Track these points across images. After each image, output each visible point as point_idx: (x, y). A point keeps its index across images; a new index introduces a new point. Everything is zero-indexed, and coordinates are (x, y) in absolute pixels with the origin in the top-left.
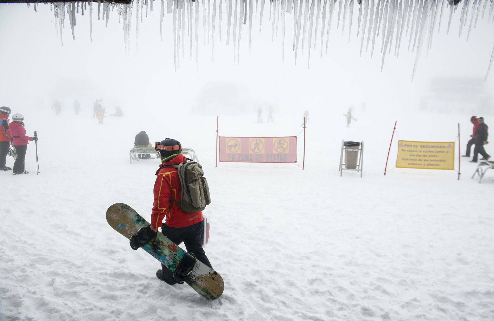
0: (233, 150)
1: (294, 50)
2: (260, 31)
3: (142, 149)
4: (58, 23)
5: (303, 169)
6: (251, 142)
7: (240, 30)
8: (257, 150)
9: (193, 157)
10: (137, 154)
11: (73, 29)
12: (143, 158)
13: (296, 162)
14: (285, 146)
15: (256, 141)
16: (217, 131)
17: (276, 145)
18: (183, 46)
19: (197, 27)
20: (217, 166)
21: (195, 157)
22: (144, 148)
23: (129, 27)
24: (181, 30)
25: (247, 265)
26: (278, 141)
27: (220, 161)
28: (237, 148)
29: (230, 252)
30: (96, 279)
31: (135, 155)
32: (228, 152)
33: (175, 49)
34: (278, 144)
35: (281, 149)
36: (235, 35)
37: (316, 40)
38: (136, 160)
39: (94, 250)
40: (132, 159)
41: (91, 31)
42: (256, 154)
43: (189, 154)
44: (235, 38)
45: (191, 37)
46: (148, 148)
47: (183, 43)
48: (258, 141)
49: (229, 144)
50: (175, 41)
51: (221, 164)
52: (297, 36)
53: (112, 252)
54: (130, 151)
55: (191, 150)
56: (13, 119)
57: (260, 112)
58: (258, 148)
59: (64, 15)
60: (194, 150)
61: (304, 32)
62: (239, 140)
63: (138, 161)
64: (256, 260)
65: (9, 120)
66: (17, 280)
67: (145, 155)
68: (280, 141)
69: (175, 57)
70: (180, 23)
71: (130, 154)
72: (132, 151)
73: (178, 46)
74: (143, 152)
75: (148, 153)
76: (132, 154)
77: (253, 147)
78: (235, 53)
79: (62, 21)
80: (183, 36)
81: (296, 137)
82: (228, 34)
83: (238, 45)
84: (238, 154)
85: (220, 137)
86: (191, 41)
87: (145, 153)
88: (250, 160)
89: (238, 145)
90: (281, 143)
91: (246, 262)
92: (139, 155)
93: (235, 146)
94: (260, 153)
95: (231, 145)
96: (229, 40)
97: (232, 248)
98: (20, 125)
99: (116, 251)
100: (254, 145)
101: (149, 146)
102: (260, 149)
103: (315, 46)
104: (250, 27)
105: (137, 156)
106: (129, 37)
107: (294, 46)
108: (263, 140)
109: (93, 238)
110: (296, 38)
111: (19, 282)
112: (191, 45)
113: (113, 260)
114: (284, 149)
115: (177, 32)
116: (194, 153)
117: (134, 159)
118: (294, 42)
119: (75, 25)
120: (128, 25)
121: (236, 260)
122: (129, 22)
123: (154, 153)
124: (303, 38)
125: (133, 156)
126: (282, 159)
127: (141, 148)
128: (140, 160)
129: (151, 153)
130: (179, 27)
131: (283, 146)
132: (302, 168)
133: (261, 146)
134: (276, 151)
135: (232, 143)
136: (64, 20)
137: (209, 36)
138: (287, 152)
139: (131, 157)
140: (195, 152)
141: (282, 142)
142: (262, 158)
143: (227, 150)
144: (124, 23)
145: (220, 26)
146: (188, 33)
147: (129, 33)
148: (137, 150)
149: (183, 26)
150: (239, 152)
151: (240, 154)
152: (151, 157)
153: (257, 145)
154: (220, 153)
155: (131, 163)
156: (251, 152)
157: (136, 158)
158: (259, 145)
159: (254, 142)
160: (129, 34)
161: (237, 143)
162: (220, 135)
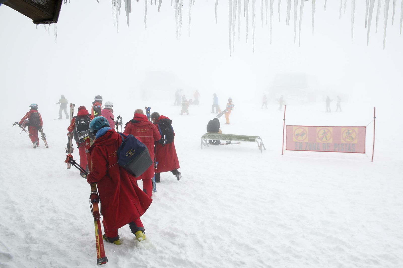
0: (300, 138)
1: (366, 27)
2: (325, 7)
3: (212, 136)
4: (115, 10)
5: (372, 161)
6: (319, 131)
7: (302, 8)
8: (324, 139)
9: (260, 144)
10: (208, 140)
11: (128, 15)
12: (213, 144)
13: (364, 153)
14: (354, 136)
15: (324, 131)
16: (284, 120)
17: (345, 135)
18: (239, 28)
19: (254, 7)
20: (283, 154)
21: (262, 145)
22: (215, 134)
23: (180, 10)
24: (237, 11)
25: (307, 264)
26: (347, 131)
27: (286, 149)
28: (304, 136)
29: (290, 247)
30: (155, 263)
31: (206, 141)
32: (295, 140)
33: (230, 31)
34: (346, 134)
35: (349, 139)
36: (295, 13)
37: (394, 13)
38: (207, 146)
39: (157, 232)
40: (203, 144)
41: (145, 17)
42: (323, 143)
43: (257, 141)
44: (295, 17)
45: (247, 19)
46: (218, 135)
47: (239, 25)
48: (326, 131)
49: (296, 133)
50: (231, 23)
51: (286, 152)
52: (369, 11)
53: (172, 236)
54: (201, 137)
55: (258, 138)
56: (105, 106)
57: (328, 101)
58: (326, 137)
59: (121, 3)
60: (261, 138)
61: (378, 5)
62: (307, 129)
63: (208, 146)
64: (317, 258)
65: (102, 107)
66: (89, 254)
67: (215, 141)
68: (349, 130)
69: (230, 40)
70: (235, 4)
71: (202, 140)
72: (204, 137)
73: (233, 29)
74: (213, 138)
75: (219, 139)
76: (203, 140)
77: (320, 136)
78: (295, 34)
79: (119, 9)
80: (239, 18)
81: (365, 127)
82: (288, 13)
83: (300, 25)
84: (305, 143)
85: (287, 126)
86: (247, 23)
87: (215, 139)
88: (317, 149)
89: (305, 134)
90: (350, 133)
91: (306, 259)
92: (210, 141)
93: (302, 134)
94: (328, 142)
95: (299, 134)
96: (289, 19)
97: (293, 242)
98: (110, 112)
99: (177, 236)
100: (322, 135)
101: (219, 132)
102: (328, 139)
103: (393, 21)
104: (313, 3)
105: (208, 142)
106: (181, 20)
107: (366, 23)
108: (331, 129)
109: (158, 220)
110: (368, 13)
111: (90, 256)
112: (247, 26)
113: (174, 244)
114: (353, 139)
115: (232, 14)
116: (261, 140)
117: (205, 144)
118: (366, 18)
119: (130, 12)
120: (180, 7)
121: (296, 256)
122: (180, 4)
123: (223, 139)
124: (378, 13)
125: (204, 142)
126: (350, 149)
127: (211, 134)
128: (210, 145)
129: (220, 139)
130: (235, 8)
131: (351, 136)
132: (371, 159)
133: (329, 136)
134: (344, 140)
135: (299, 131)
136: (120, 7)
137: (266, 17)
138: (356, 142)
139: (202, 143)
140: (263, 140)
141: (351, 131)
142: (330, 147)
143: (294, 138)
144: (175, 6)
145: (279, 4)
146: (245, 14)
147: (180, 16)
148: (208, 136)
149: (239, 7)
150: (307, 141)
151: (308, 143)
152: (221, 143)
153: (325, 134)
154: (286, 141)
155: (202, 148)
156: (318, 141)
157: (207, 144)
158: (327, 135)
159: (322, 132)
160: (181, 18)
161: (305, 132)
162: (286, 124)
